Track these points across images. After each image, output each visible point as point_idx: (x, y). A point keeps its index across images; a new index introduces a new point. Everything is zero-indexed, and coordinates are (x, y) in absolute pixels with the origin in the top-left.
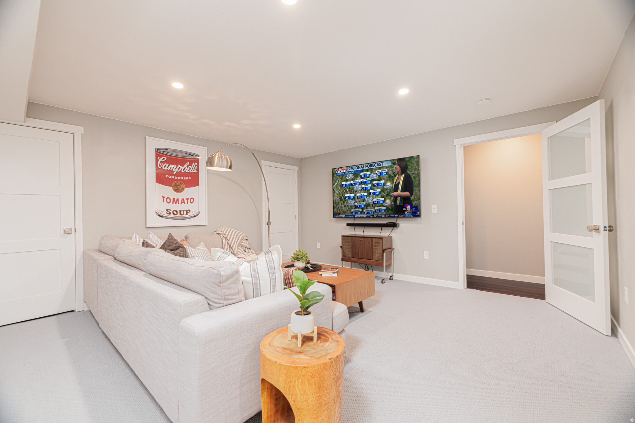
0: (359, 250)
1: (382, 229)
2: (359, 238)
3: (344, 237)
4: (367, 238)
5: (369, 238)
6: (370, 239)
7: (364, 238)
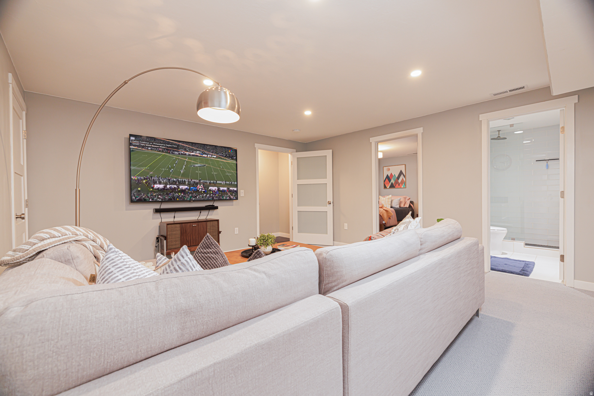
0: (191, 236)
1: (201, 213)
2: (192, 224)
3: (168, 226)
4: (201, 223)
5: (203, 223)
6: (205, 222)
7: (198, 223)
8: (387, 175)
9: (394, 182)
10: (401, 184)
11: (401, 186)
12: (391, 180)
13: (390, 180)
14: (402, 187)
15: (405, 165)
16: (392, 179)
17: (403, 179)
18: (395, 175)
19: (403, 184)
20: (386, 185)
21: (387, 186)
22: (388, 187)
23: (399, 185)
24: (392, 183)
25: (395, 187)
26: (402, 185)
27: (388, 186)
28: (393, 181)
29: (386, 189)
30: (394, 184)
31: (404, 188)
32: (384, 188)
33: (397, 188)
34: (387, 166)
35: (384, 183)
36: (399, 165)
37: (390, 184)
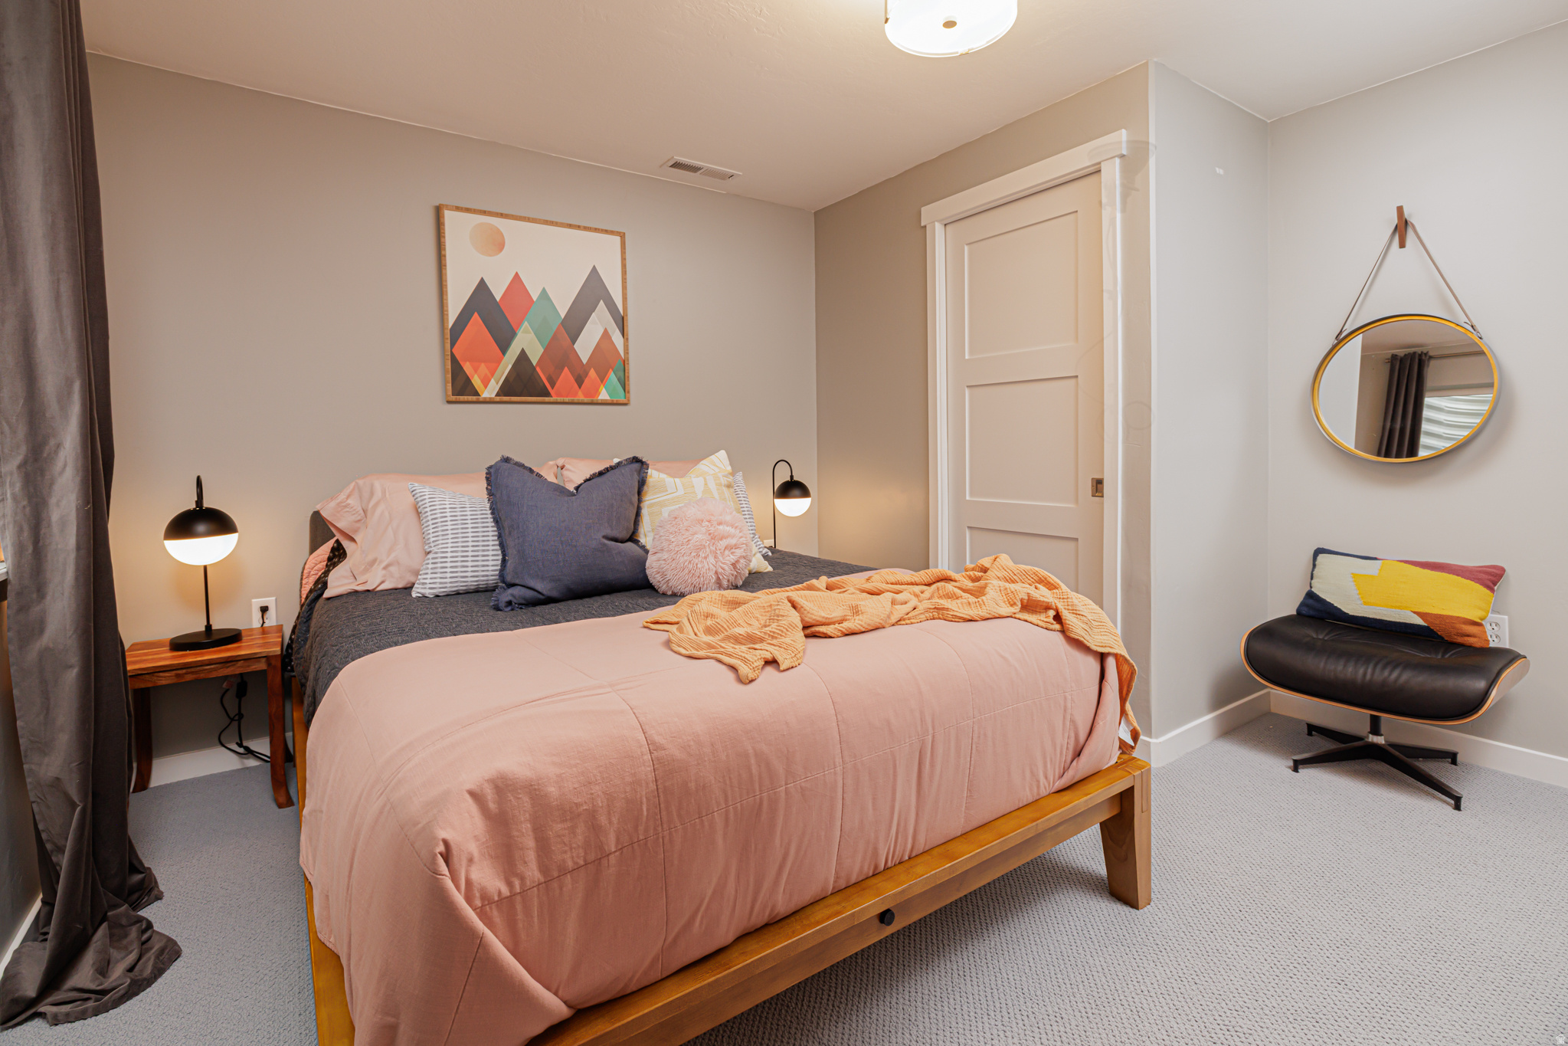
8: (482, 282)
9: (541, 350)
10: (592, 373)
11: (597, 392)
12: (513, 334)
13: (503, 339)
14: (604, 395)
15: (622, 236)
16: (526, 324)
17: (606, 335)
18: (544, 294)
19: (612, 377)
20: (468, 368)
21: (476, 381)
22: (490, 391)
23: (580, 381)
24: (523, 356)
25: (548, 394)
26: (603, 378)
27: (486, 384)
28: (528, 342)
29: (470, 398)
30: (538, 370)
31: (615, 402)
32: (446, 390)
33: (567, 399)
34: (484, 213)
35: (453, 350)
36: (578, 227)
37: (510, 367)
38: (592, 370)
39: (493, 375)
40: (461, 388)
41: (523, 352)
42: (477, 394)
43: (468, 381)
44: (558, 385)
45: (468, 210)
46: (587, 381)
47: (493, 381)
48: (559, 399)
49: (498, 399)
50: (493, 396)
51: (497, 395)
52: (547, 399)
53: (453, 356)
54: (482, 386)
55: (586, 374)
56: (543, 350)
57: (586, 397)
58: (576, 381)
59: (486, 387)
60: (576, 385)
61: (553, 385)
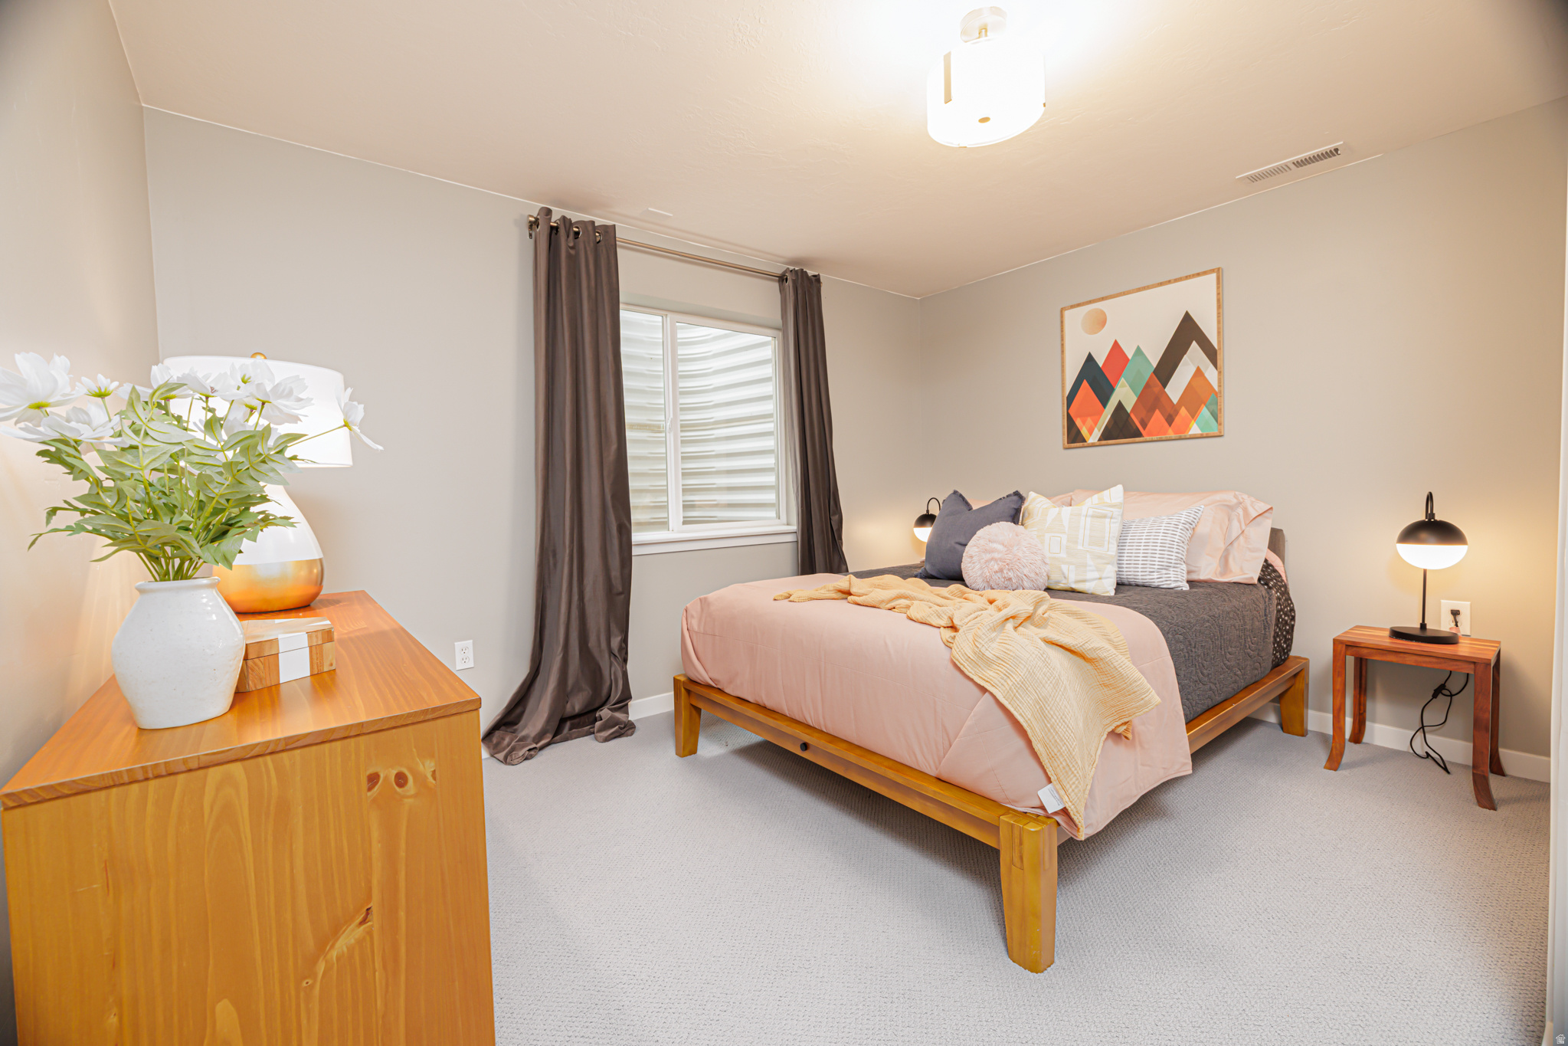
10: (1183, 411)
11: (1187, 427)
12: (1112, 389)
13: (1104, 392)
14: (1195, 430)
15: (1219, 273)
16: (1122, 380)
17: (1199, 373)
18: (1140, 351)
19: (1205, 412)
20: (1078, 422)
21: (1084, 432)
22: (1094, 438)
23: (1170, 420)
24: (1120, 407)
25: (1139, 435)
26: (1194, 414)
27: (1091, 432)
28: (1125, 394)
29: (1081, 444)
30: (1133, 416)
31: (1205, 435)
32: (1063, 441)
33: (1155, 438)
34: (1090, 302)
35: (1069, 411)
36: (1169, 282)
37: (1109, 416)
38: (1183, 408)
39: (1096, 424)
40: (1074, 436)
41: (1120, 403)
42: (1084, 441)
43: (1079, 432)
44: (1149, 426)
45: (1079, 305)
46: (1177, 420)
47: (1096, 430)
48: (1148, 438)
49: (1098, 443)
50: (1096, 441)
51: (1100, 440)
52: (1137, 439)
53: (1068, 413)
54: (1088, 434)
55: (1177, 412)
56: (1135, 399)
57: (1176, 433)
58: (1166, 420)
59: (1091, 434)
60: (1166, 424)
61: (1144, 426)
